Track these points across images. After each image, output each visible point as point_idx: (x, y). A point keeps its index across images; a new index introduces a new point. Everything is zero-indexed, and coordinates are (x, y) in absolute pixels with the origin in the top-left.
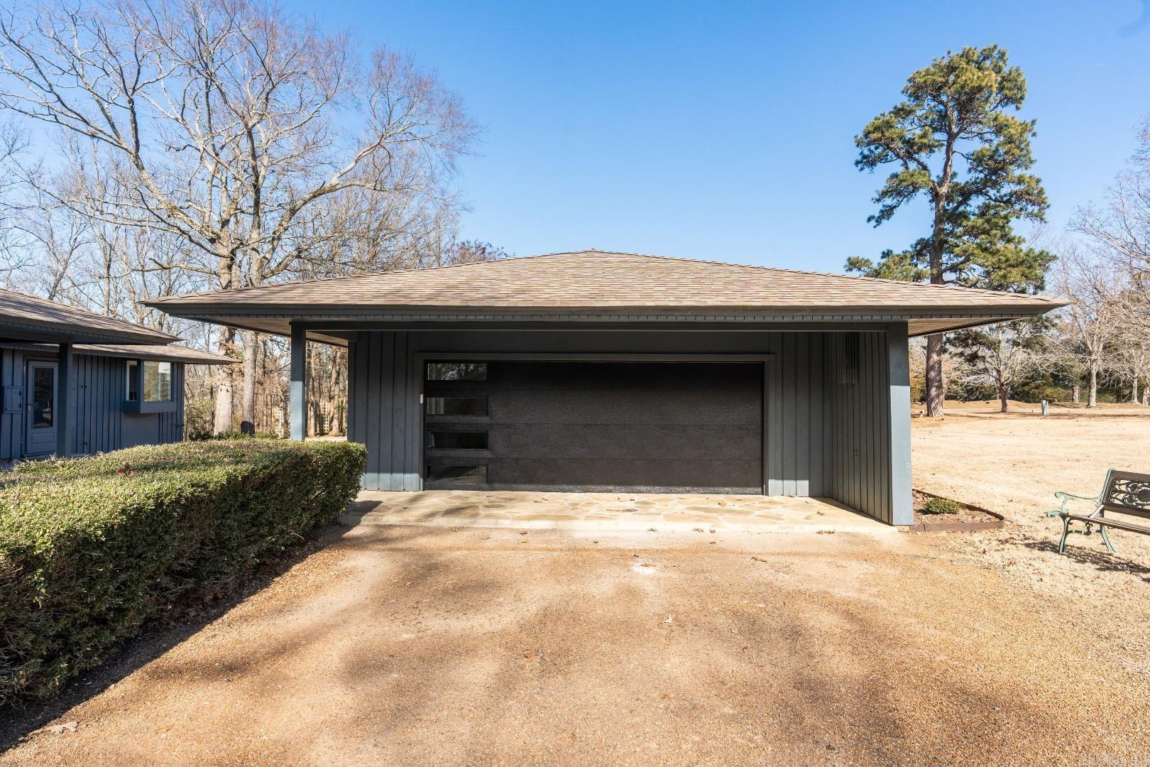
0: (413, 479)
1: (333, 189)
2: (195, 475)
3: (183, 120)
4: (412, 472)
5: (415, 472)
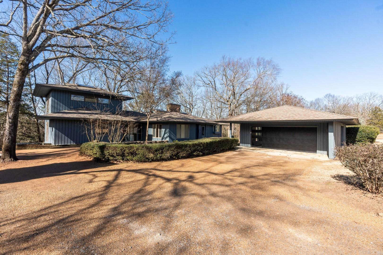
0: (249, 145)
1: (249, 89)
2: (216, 140)
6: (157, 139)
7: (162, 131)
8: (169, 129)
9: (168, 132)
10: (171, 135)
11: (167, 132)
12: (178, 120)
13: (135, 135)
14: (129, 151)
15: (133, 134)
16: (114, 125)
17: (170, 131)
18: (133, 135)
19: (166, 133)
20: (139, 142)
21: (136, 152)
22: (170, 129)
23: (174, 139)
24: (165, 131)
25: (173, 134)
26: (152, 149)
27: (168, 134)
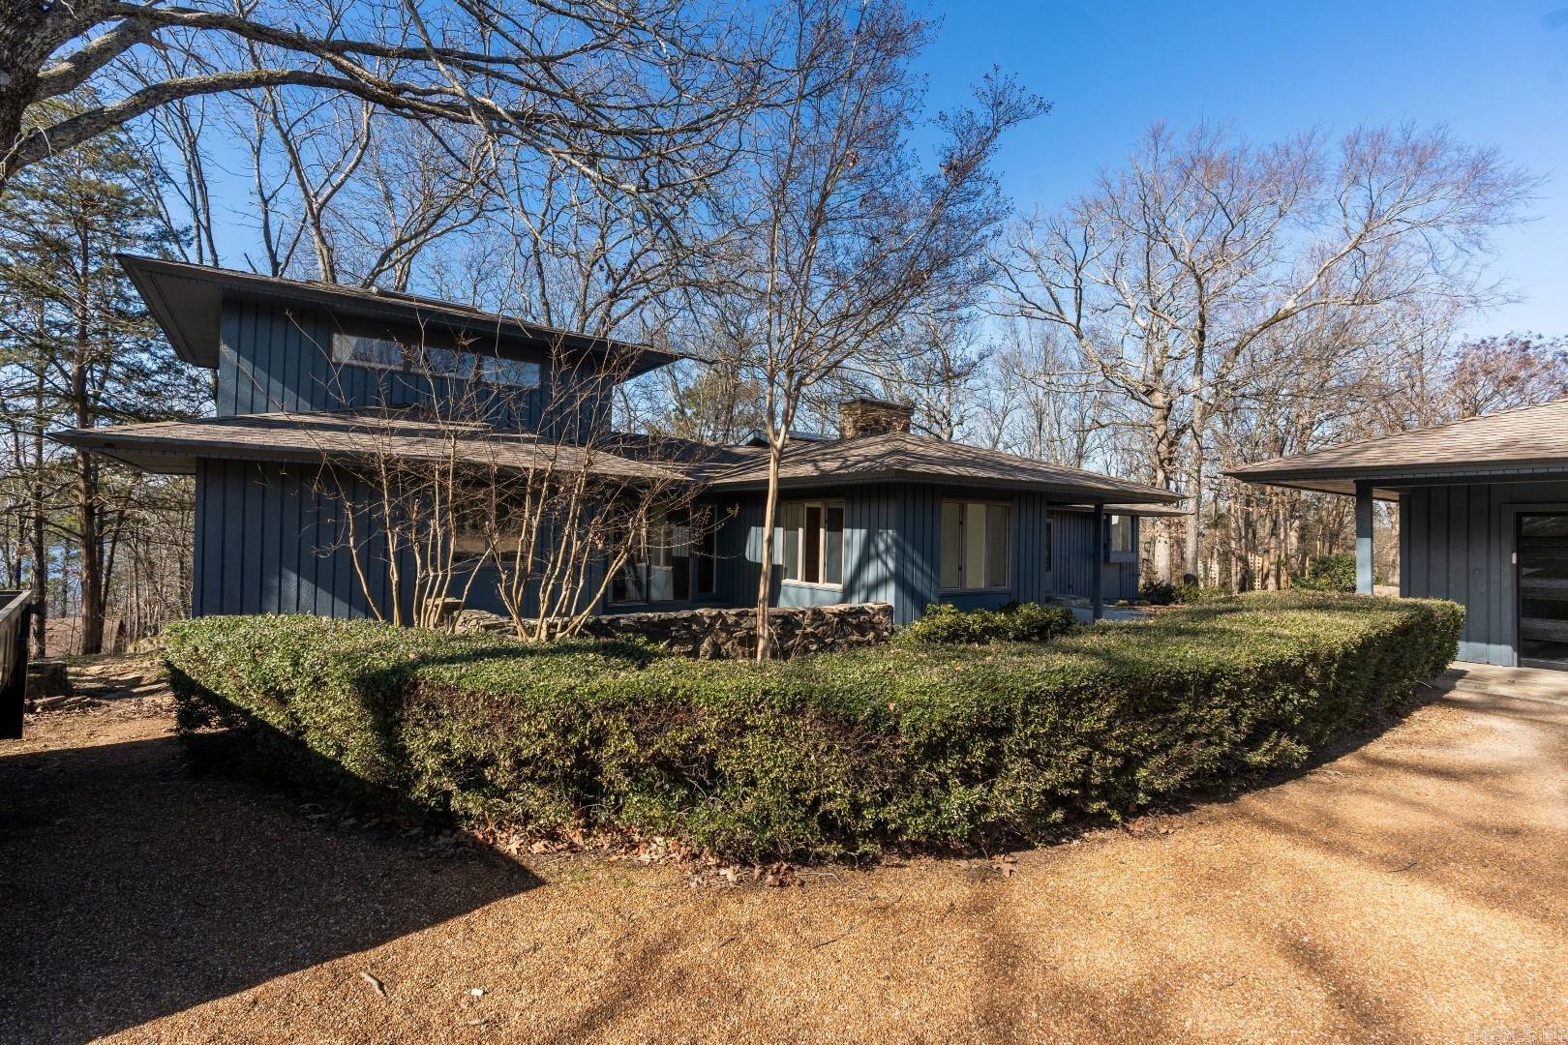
0: (1507, 651)
1: (1288, 314)
3: (1115, 282)
4: (1500, 643)
5: (1506, 643)
6: (813, 595)
7: (849, 543)
8: (897, 529)
9: (887, 550)
10: (909, 566)
11: (882, 546)
12: (963, 471)
13: (678, 564)
14: (644, 745)
15: (670, 559)
16: (536, 495)
17: (901, 541)
18: (667, 563)
19: (878, 555)
20: (714, 612)
21: (713, 756)
22: (902, 531)
23: (926, 592)
24: (869, 541)
25: (919, 560)
26: (894, 731)
27: (891, 564)
